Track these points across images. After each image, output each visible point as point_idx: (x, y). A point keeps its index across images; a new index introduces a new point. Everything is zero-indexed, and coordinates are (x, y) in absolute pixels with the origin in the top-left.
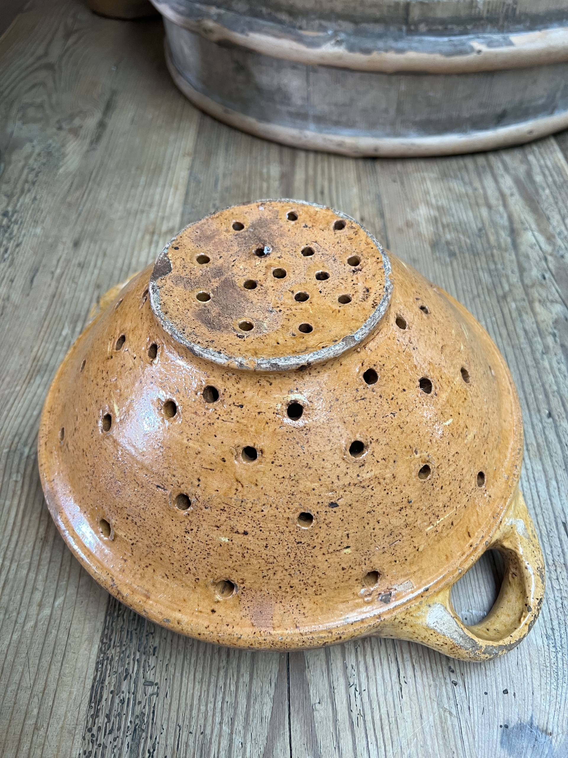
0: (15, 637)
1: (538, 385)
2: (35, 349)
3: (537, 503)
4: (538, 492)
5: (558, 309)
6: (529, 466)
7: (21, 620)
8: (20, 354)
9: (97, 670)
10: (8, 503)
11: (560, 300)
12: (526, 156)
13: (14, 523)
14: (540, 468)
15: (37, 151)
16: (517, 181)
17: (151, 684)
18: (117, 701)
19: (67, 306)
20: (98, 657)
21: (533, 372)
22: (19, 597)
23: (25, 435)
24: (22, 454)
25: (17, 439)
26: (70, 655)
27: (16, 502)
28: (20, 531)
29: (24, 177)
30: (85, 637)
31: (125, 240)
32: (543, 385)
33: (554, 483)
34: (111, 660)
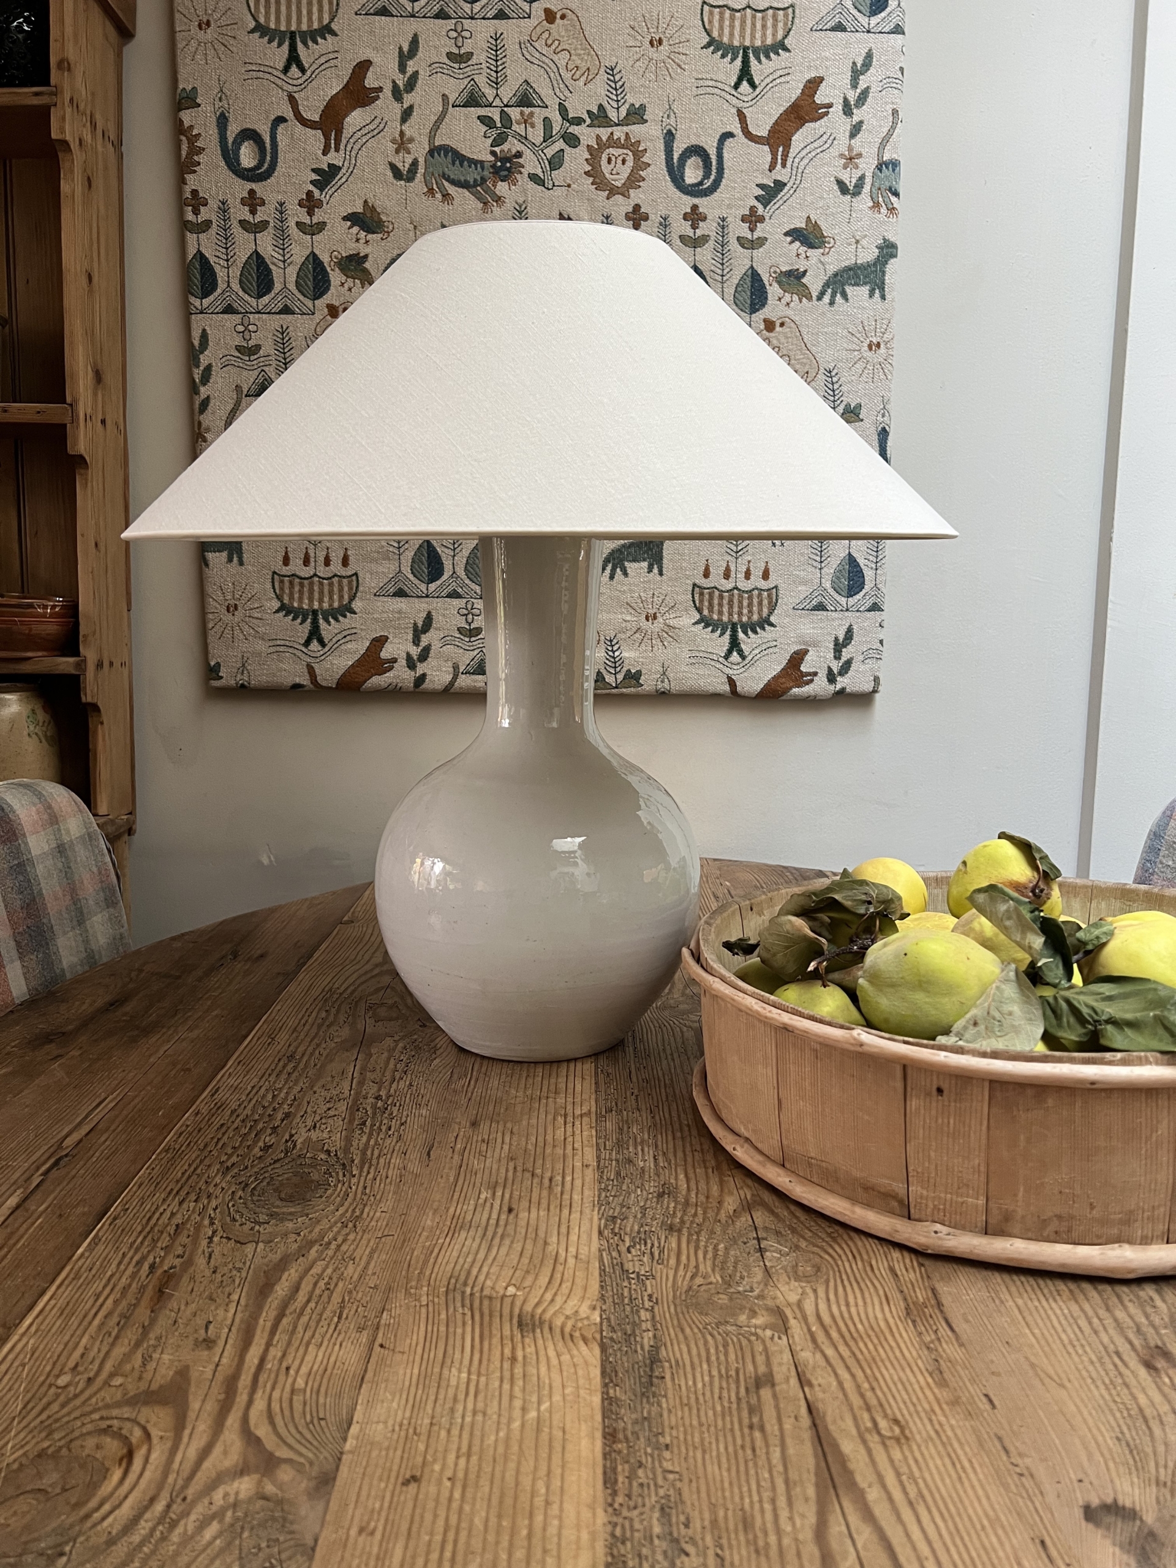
0: (502, 1434)
2: (452, 1210)
4: (1080, 1328)
7: (504, 1420)
8: (434, 1214)
10: (459, 1331)
13: (473, 1346)
15: (401, 1045)
17: (671, 1472)
18: (635, 1484)
19: (479, 1176)
20: (604, 1449)
22: (496, 1404)
24: (463, 1293)
25: (453, 1281)
26: (569, 1447)
27: (469, 1329)
29: (391, 1066)
30: (583, 1434)
31: (534, 1121)
34: (619, 1452)
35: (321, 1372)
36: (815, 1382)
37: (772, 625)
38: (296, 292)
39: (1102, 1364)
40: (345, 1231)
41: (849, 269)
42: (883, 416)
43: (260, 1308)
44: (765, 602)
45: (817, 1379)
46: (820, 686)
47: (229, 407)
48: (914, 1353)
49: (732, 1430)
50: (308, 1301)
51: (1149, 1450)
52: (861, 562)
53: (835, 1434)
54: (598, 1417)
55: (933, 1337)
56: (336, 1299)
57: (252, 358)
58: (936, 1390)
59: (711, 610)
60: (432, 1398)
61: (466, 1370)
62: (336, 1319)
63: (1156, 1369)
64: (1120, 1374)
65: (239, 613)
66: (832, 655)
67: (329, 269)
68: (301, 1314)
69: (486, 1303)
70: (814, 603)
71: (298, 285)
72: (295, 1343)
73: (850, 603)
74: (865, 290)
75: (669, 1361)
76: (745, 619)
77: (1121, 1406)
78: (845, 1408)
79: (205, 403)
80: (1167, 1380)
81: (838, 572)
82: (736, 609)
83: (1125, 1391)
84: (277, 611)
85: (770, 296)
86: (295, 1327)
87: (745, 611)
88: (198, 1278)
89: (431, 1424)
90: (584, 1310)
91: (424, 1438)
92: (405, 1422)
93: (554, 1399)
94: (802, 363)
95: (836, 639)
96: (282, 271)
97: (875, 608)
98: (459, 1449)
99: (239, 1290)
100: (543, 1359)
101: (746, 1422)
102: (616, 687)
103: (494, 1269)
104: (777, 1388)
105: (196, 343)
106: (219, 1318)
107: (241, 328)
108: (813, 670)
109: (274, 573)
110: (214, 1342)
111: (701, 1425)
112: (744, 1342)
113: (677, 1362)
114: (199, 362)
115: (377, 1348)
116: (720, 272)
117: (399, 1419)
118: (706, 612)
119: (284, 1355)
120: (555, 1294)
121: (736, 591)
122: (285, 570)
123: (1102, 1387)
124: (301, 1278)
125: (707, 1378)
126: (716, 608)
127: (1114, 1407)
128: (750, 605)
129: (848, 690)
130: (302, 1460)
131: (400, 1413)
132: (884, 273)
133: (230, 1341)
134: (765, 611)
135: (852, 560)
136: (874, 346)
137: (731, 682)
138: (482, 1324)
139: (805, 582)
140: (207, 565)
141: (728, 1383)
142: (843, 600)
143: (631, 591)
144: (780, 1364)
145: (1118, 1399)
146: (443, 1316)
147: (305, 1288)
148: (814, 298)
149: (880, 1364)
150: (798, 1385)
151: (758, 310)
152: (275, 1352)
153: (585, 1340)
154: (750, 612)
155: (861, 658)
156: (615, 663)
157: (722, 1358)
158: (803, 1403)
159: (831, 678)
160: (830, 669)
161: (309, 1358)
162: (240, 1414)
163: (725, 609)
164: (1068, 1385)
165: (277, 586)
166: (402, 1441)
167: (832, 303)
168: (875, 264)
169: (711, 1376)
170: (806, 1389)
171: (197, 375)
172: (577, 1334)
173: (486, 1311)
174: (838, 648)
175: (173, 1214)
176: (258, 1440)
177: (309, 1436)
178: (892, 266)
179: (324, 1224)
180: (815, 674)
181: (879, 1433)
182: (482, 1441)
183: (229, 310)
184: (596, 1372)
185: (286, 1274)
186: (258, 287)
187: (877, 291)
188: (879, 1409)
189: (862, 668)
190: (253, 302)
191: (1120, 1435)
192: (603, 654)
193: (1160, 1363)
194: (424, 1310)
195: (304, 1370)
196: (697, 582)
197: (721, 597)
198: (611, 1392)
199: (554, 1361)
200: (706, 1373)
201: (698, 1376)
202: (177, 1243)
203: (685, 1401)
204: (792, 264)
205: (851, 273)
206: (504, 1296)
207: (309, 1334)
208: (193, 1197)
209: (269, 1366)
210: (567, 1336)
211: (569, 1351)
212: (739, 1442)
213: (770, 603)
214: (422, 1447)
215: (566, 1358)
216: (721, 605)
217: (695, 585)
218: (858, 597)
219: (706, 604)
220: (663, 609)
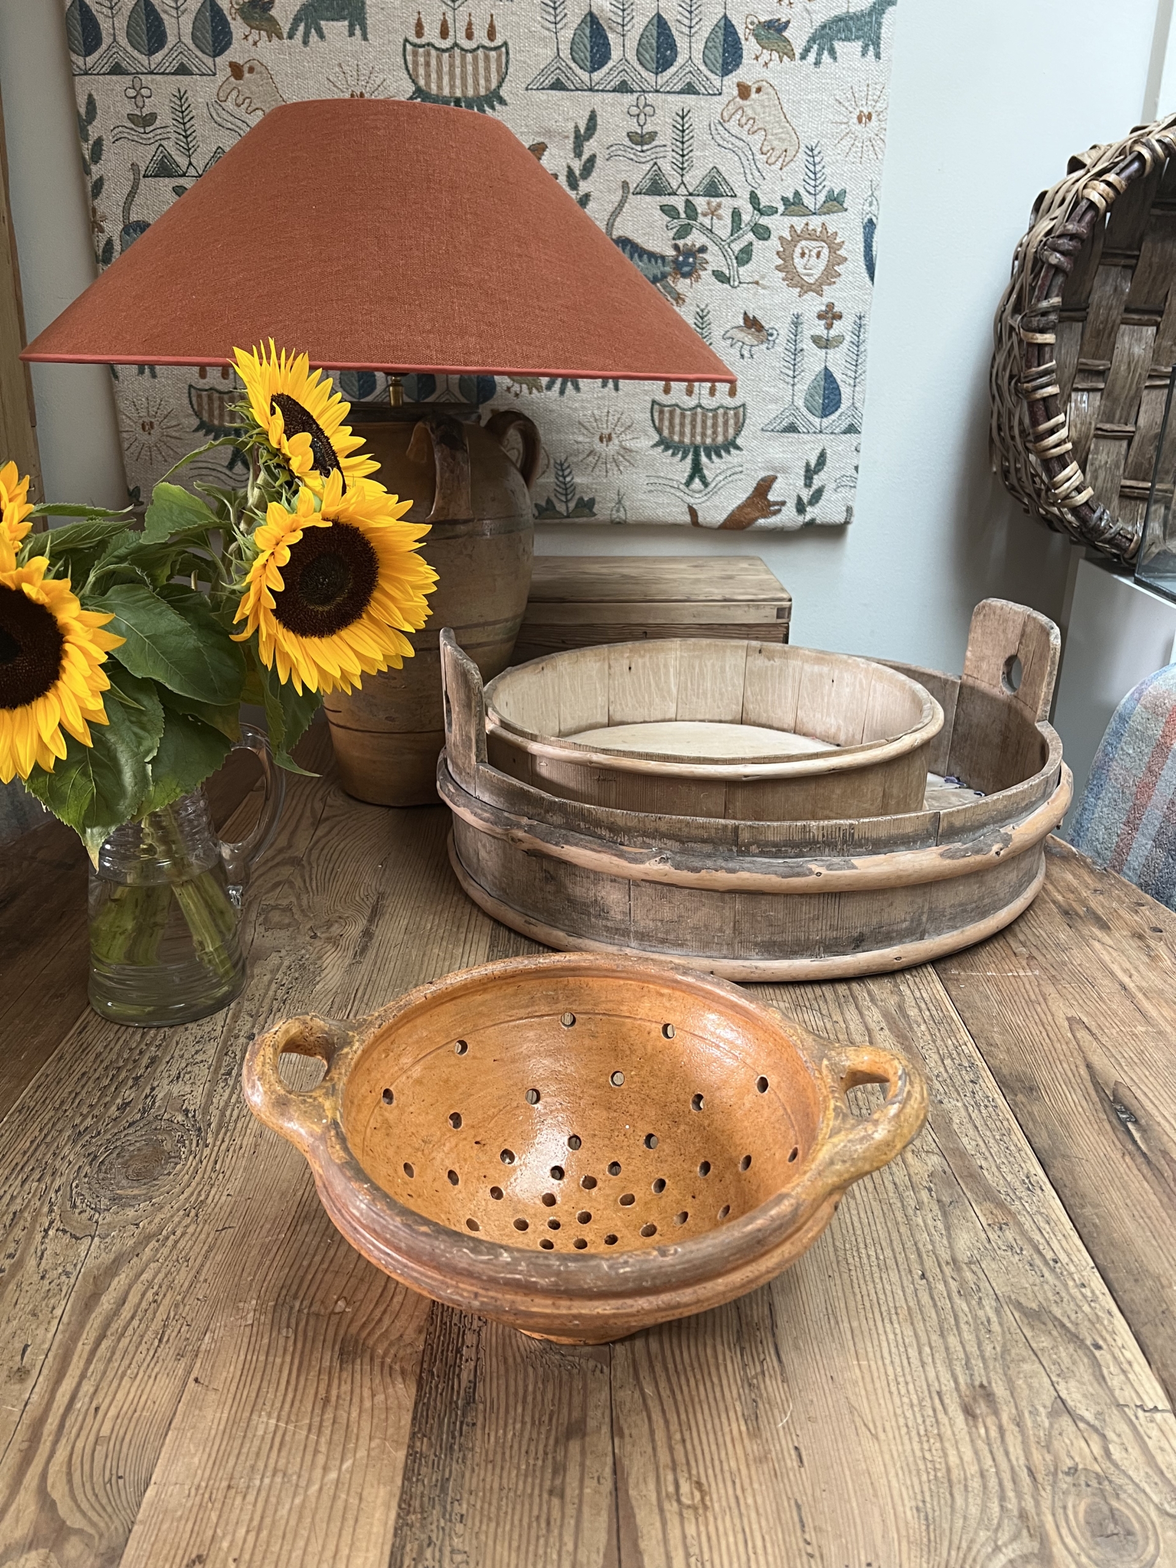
0: (297, 1501)
1: (909, 1244)
3: (907, 1370)
4: (909, 1360)
5: (935, 1159)
6: (898, 1331)
7: (303, 1483)
9: (395, 1535)
10: (278, 1362)
11: (936, 1150)
12: (896, 986)
13: (288, 1382)
14: (911, 1333)
15: (286, 962)
16: (886, 1015)
17: (459, 1552)
20: (397, 1522)
21: (903, 1229)
22: (299, 1460)
23: (294, 1287)
24: (292, 1308)
25: (284, 1292)
26: (362, 1520)
27: (288, 1359)
28: (296, 1390)
29: (271, 993)
30: (379, 1501)
32: (916, 1244)
33: (927, 1349)
34: (411, 1526)
35: (130, 1413)
36: (626, 1432)
37: (738, 448)
38: (192, 47)
39: (922, 1407)
40: (188, 1220)
41: (839, 19)
42: (871, 204)
43: (82, 1325)
44: (731, 422)
45: (629, 1427)
46: (788, 517)
47: (126, 190)
48: (735, 1392)
49: (531, 1495)
50: (132, 1318)
51: (946, 1526)
52: (838, 376)
53: (634, 1502)
54: (399, 1481)
55: (759, 1369)
56: (161, 1314)
57: (148, 129)
58: (746, 1441)
59: (672, 432)
60: (236, 1452)
61: (275, 1415)
62: (156, 1342)
63: (974, 1417)
64: (937, 1421)
65: (156, 431)
66: (802, 483)
67: (229, 18)
68: (123, 1335)
69: (312, 1322)
70: (785, 424)
71: (194, 37)
72: (110, 1374)
73: (824, 425)
74: (858, 45)
75: (484, 1403)
76: (708, 441)
77: (929, 1465)
78: (651, 1467)
79: (98, 185)
80: (982, 1431)
81: (812, 389)
82: (699, 430)
83: (938, 1445)
84: (197, 430)
85: (745, 53)
86: (113, 1353)
87: (709, 432)
88: (25, 1287)
89: (229, 1487)
90: (410, 1334)
91: (218, 1505)
92: (203, 1484)
93: (358, 1456)
94: (780, 139)
95: (808, 465)
96: (174, 20)
97: (851, 429)
98: (251, 1520)
99: (63, 1303)
100: (356, 1400)
101: (547, 1484)
102: (568, 517)
103: (329, 1277)
104: (587, 1439)
105: (83, 111)
106: (38, 1340)
107: (132, 93)
108: (780, 499)
109: (190, 386)
110: (28, 1372)
111: (501, 1489)
112: (565, 1377)
113: (492, 1403)
114: (87, 135)
115: (191, 1383)
116: (687, 22)
117: (196, 1482)
118: (666, 433)
119: (96, 1391)
120: (385, 1312)
121: (699, 410)
122: (202, 383)
123: (916, 1439)
124: (130, 1287)
125: (518, 1426)
126: (677, 428)
127: (922, 1467)
128: (715, 425)
129: (818, 521)
130: (92, 1531)
131: (200, 1472)
132: (879, 24)
133: (45, 1371)
134: (731, 431)
135: (828, 375)
136: (864, 118)
137: (693, 512)
138: (302, 1352)
139: (775, 400)
140: (117, 377)
141: (539, 1433)
142: (816, 421)
143: (584, 408)
144: (597, 1407)
145: (928, 1456)
146: (266, 1341)
147: (133, 1299)
148: (797, 56)
149: (698, 1407)
150: (609, 1435)
151: (731, 71)
152: (87, 1387)
153: (403, 1372)
154: (715, 432)
155: (834, 486)
156: (567, 490)
157: (539, 1398)
158: (609, 1460)
159: (801, 508)
160: (799, 499)
161: (120, 1395)
162: (40, 1469)
163: (688, 430)
164: (882, 1436)
165: (194, 399)
166: (195, 1510)
167: (817, 63)
168: (870, 14)
169: (523, 1423)
170: (616, 1440)
171: (86, 149)
172: (397, 1367)
173: (310, 1334)
174: (810, 474)
175: (13, 1198)
176: (53, 1504)
177: (104, 1501)
178: (890, 16)
179: (166, 1212)
180: (783, 503)
181: (679, 1501)
182: (276, 1511)
183: (117, 70)
184: (407, 1418)
185: (117, 1279)
186: (149, 41)
187: (871, 48)
188: (685, 1468)
189: (834, 497)
190: (143, 59)
191: (921, 1505)
192: (552, 479)
193: (981, 1408)
194: (248, 1330)
195: (113, 1412)
196: (657, 398)
197: (683, 416)
198: (418, 1444)
199: (367, 1404)
200: (519, 1418)
201: (511, 1421)
202: (10, 1238)
203: (491, 1457)
204: (771, 13)
205: (842, 24)
206: (333, 1313)
207: (126, 1362)
208: (36, 1175)
209: (78, 1405)
210: (386, 1369)
211: (385, 1389)
212: (535, 1512)
213: (736, 423)
214: (214, 1517)
215: (380, 1398)
216: (682, 425)
217: (654, 402)
218: (833, 417)
219: (666, 423)
220: (619, 429)
